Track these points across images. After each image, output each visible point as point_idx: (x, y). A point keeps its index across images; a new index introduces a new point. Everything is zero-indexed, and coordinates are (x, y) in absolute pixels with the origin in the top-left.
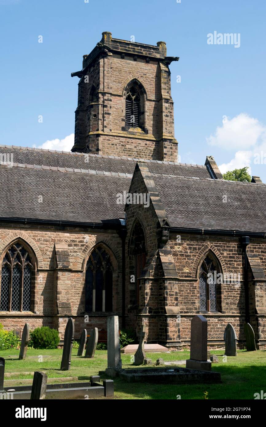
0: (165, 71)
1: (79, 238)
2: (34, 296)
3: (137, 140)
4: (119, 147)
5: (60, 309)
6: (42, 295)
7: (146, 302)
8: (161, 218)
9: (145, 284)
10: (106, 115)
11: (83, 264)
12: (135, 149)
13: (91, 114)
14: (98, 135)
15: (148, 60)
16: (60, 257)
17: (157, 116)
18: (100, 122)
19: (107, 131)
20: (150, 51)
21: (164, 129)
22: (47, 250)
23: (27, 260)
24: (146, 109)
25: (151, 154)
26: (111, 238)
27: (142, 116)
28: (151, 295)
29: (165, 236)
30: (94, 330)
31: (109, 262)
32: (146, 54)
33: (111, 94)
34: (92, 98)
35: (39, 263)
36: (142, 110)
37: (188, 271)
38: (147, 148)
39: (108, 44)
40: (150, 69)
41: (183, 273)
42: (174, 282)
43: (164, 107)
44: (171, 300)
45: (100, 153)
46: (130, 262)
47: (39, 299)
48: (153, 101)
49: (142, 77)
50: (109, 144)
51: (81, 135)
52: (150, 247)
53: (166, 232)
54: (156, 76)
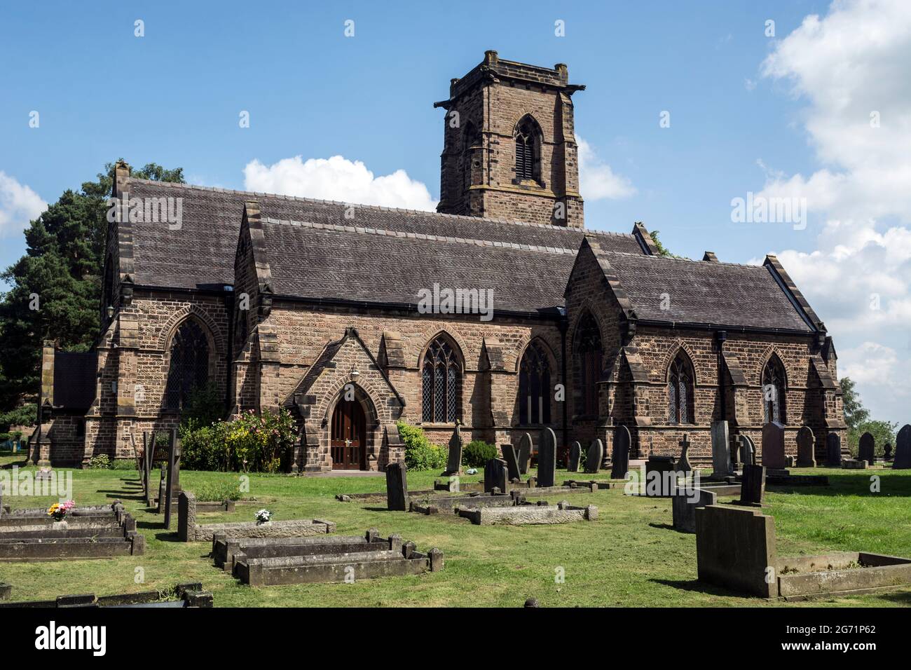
0: (568, 104)
1: (511, 331)
2: (461, 404)
3: (533, 197)
4: (508, 206)
5: (495, 420)
6: (470, 402)
7: (610, 411)
8: (625, 308)
9: (608, 389)
10: (492, 164)
11: (517, 364)
12: (529, 210)
13: (471, 161)
14: (483, 191)
15: (544, 88)
16: (491, 355)
17: (556, 164)
18: (485, 173)
19: (493, 184)
20: (547, 77)
21: (567, 182)
22: (474, 347)
23: (451, 359)
24: (543, 155)
25: (550, 216)
26: (549, 332)
27: (536, 165)
28: (616, 402)
29: (631, 330)
30: (598, 441)
31: (546, 363)
32: (542, 80)
33: (498, 135)
34: (467, 138)
35: (466, 363)
36: (536, 156)
37: (656, 373)
38: (544, 208)
39: (494, 67)
40: (548, 101)
41: (651, 376)
42: (645, 387)
43: (566, 152)
44: (642, 409)
45: (486, 214)
46: (574, 362)
47: (467, 407)
48: (552, 144)
49: (537, 111)
50: (496, 202)
51: (450, 188)
52: (609, 344)
53: (632, 326)
54: (555, 111)
